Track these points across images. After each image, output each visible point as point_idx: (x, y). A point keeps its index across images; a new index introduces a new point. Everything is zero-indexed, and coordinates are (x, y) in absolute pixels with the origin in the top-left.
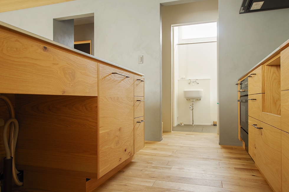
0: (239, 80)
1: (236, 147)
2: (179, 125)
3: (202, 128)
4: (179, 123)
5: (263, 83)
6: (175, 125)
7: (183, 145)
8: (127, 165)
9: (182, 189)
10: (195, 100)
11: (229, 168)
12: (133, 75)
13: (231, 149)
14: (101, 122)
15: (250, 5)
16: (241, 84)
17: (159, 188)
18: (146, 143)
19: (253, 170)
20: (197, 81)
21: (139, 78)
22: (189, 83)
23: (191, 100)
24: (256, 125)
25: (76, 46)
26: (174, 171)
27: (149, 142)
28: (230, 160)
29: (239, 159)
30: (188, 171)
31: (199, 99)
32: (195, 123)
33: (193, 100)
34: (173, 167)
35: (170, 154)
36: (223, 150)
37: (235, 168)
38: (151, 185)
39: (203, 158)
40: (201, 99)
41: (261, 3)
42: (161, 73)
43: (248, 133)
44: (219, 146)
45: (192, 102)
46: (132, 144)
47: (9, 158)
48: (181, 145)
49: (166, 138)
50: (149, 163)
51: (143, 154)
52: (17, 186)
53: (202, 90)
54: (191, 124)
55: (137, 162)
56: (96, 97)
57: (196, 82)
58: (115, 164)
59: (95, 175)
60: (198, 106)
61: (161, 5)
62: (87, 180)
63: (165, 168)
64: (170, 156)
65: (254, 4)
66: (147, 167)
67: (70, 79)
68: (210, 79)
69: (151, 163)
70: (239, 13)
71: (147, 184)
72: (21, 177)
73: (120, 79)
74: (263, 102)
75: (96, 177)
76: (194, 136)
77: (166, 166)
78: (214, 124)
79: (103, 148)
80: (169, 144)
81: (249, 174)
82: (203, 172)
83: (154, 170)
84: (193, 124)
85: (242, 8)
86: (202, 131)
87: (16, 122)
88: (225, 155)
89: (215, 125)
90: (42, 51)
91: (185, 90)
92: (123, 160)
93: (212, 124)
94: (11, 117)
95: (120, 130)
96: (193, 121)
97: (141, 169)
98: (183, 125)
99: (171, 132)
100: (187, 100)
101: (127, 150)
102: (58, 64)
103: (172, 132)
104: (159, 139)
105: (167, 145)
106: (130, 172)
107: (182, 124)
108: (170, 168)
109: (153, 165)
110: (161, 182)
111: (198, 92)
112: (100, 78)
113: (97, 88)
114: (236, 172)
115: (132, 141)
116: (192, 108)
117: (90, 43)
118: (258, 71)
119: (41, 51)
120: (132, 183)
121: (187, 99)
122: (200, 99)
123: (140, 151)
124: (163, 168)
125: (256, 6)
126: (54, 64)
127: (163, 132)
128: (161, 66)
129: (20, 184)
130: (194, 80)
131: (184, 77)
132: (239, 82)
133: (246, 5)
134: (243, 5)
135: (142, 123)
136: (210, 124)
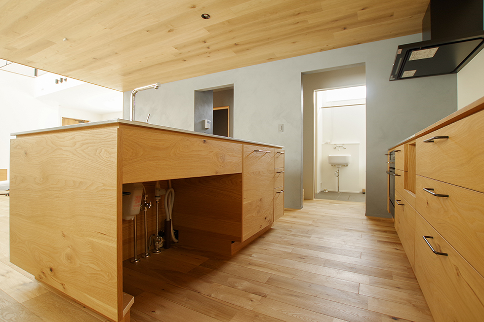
0: (389, 150)
1: (384, 219)
2: (322, 192)
3: (348, 196)
4: (323, 190)
6: (318, 191)
7: (325, 214)
8: (267, 231)
9: (319, 256)
10: (341, 166)
11: (372, 240)
12: (273, 149)
13: (379, 220)
14: (245, 194)
15: (401, 73)
16: (390, 154)
17: (297, 254)
18: (286, 210)
19: (397, 243)
21: (279, 150)
22: (335, 148)
23: (337, 166)
26: (314, 239)
27: (289, 209)
28: (375, 232)
29: (385, 232)
30: (328, 241)
31: (345, 165)
32: (340, 190)
33: (339, 166)
34: (313, 236)
35: (310, 223)
36: (370, 222)
37: (378, 241)
38: (290, 251)
39: (345, 229)
40: (349, 165)
41: (414, 72)
42: (302, 141)
43: (394, 207)
44: (365, 217)
45: (338, 168)
46: (272, 213)
47: (168, 220)
48: (323, 214)
49: (307, 206)
50: (288, 231)
51: (282, 222)
52: (174, 242)
53: (350, 155)
54: (337, 191)
55: (276, 229)
56: (241, 174)
57: (343, 147)
58: (256, 230)
59: (239, 239)
60: (344, 172)
61: (303, 74)
62: (233, 242)
63: (304, 236)
64: (310, 225)
65: (405, 72)
66: (286, 234)
67: (221, 162)
68: (359, 144)
69: (291, 231)
70: (389, 80)
71: (286, 250)
72: (177, 236)
73: (261, 155)
74: (405, 179)
75: (241, 241)
76: (338, 205)
77: (305, 235)
79: (246, 216)
80: (310, 213)
81: (392, 247)
82: (343, 243)
83: (293, 237)
84: (338, 191)
85: (392, 76)
86: (348, 200)
87: (173, 190)
88: (370, 227)
89: (364, 193)
90: (203, 144)
91: (330, 156)
92: (263, 227)
93: (361, 191)
94: (168, 188)
95: (260, 200)
96: (338, 187)
97: (281, 235)
98: (327, 191)
99: (312, 199)
101: (267, 218)
102: (213, 151)
103: (314, 199)
104: (300, 207)
105: (307, 213)
106: (269, 238)
108: (309, 237)
109: (292, 233)
110: (299, 249)
111: (345, 158)
112: (244, 157)
113: (241, 166)
114: (379, 245)
115: (272, 210)
116: (337, 174)
117: (227, 109)
118: (402, 148)
120: (272, 248)
121: (332, 164)
122: (347, 165)
123: (281, 218)
124: (302, 236)
125: (407, 74)
126: (210, 152)
127: (304, 199)
128: (302, 134)
129: (176, 241)
130: (340, 144)
131: (329, 141)
132: (389, 153)
133: (396, 74)
134: (393, 73)
135: (282, 193)
136: (358, 192)
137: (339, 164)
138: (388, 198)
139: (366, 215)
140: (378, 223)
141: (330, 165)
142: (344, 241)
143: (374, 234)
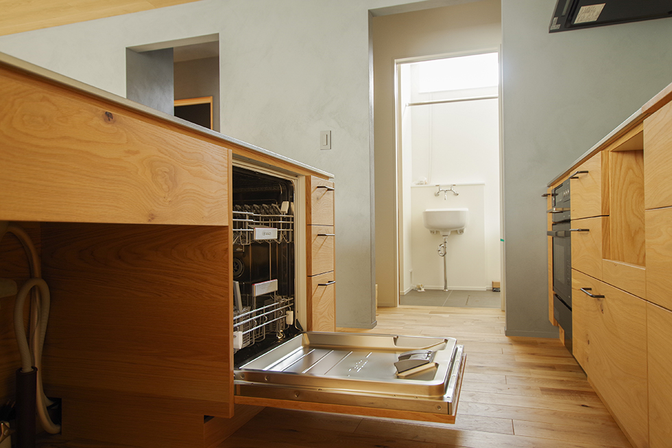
0: (549, 187)
1: (544, 341)
2: (414, 292)
3: (465, 298)
4: (415, 286)
5: (603, 191)
6: (406, 289)
10: (449, 233)
11: (529, 388)
15: (573, 12)
16: (554, 195)
20: (454, 189)
21: (322, 182)
22: (437, 195)
23: (442, 233)
24: (590, 289)
25: (179, 111)
28: (531, 370)
29: (552, 367)
31: (458, 230)
32: (450, 287)
33: (446, 234)
36: (516, 348)
37: (543, 390)
39: (470, 367)
40: (465, 231)
41: (599, 8)
43: (571, 309)
44: (506, 339)
45: (444, 237)
47: (28, 369)
49: (384, 321)
52: (47, 434)
53: (466, 209)
54: (442, 287)
56: (226, 227)
57: (452, 191)
60: (457, 246)
61: (372, 14)
62: (207, 418)
65: (583, 9)
67: (165, 187)
68: (483, 184)
70: (548, 31)
72: (56, 413)
74: (604, 236)
76: (447, 316)
78: (493, 288)
81: (574, 402)
84: (445, 288)
85: (556, 19)
86: (466, 305)
87: (44, 286)
88: (521, 359)
89: (495, 290)
90: (102, 123)
91: (427, 210)
93: (490, 287)
94: (31, 276)
96: (446, 281)
98: (423, 290)
99: (395, 306)
100: (431, 232)
102: (137, 152)
103: (398, 306)
104: (370, 323)
107: (420, 289)
111: (456, 214)
113: (226, 207)
114: (545, 398)
116: (442, 252)
117: (209, 104)
118: (594, 164)
119: (98, 121)
121: (432, 230)
122: (462, 231)
125: (587, 15)
126: (128, 152)
127: (378, 307)
128: (373, 154)
129: (52, 428)
130: (448, 186)
131: (425, 179)
132: (550, 191)
133: (564, 12)
134: (558, 13)
135: (330, 287)
136: (484, 288)
137: (445, 229)
138: (551, 293)
139: (507, 334)
140: (535, 350)
141: (429, 231)
142: (471, 396)
143: (530, 373)
